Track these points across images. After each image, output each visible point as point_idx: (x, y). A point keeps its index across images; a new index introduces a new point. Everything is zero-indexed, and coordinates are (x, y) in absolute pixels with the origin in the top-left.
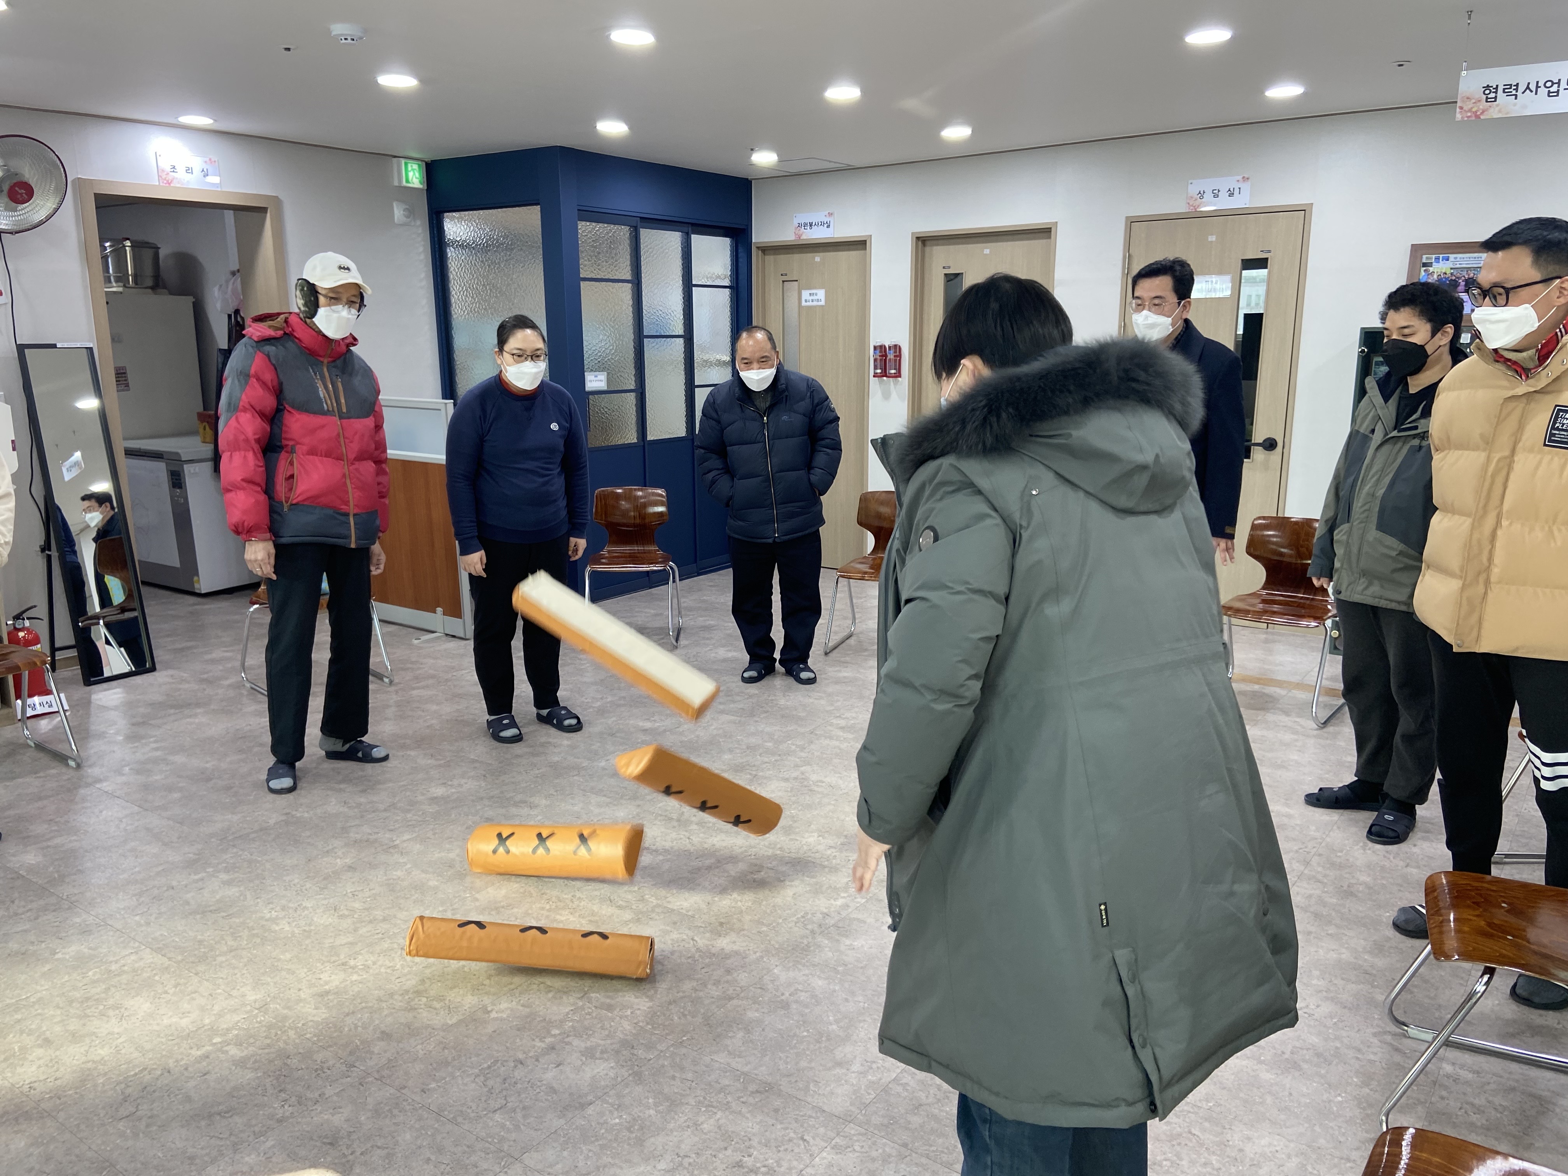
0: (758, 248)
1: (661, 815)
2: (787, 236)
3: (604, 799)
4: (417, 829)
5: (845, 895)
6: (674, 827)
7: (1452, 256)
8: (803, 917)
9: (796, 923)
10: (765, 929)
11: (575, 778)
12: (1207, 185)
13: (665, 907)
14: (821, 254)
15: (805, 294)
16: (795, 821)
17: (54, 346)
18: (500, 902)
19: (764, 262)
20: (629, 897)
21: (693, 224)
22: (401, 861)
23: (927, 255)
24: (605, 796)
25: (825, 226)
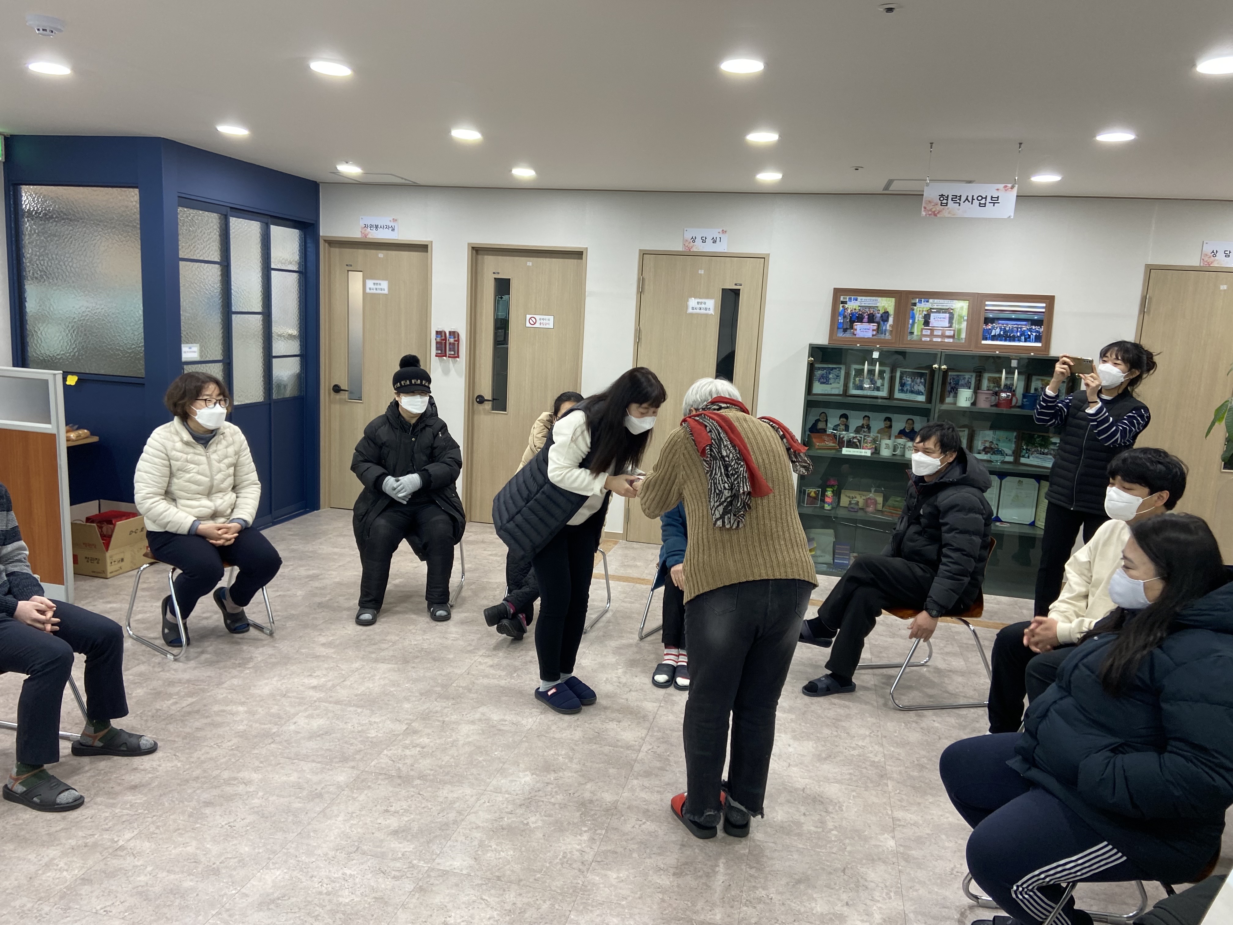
0: (325, 241)
1: (381, 774)
2: (355, 233)
3: (314, 764)
4: (135, 825)
5: (586, 829)
6: (400, 785)
7: (859, 298)
8: (564, 857)
9: (562, 864)
10: (539, 875)
11: (272, 745)
12: (698, 233)
13: (439, 870)
14: (384, 252)
15: (370, 283)
16: (504, 763)
18: (273, 893)
19: (329, 253)
20: (398, 865)
22: (139, 864)
23: (479, 261)
24: (313, 761)
25: (390, 229)
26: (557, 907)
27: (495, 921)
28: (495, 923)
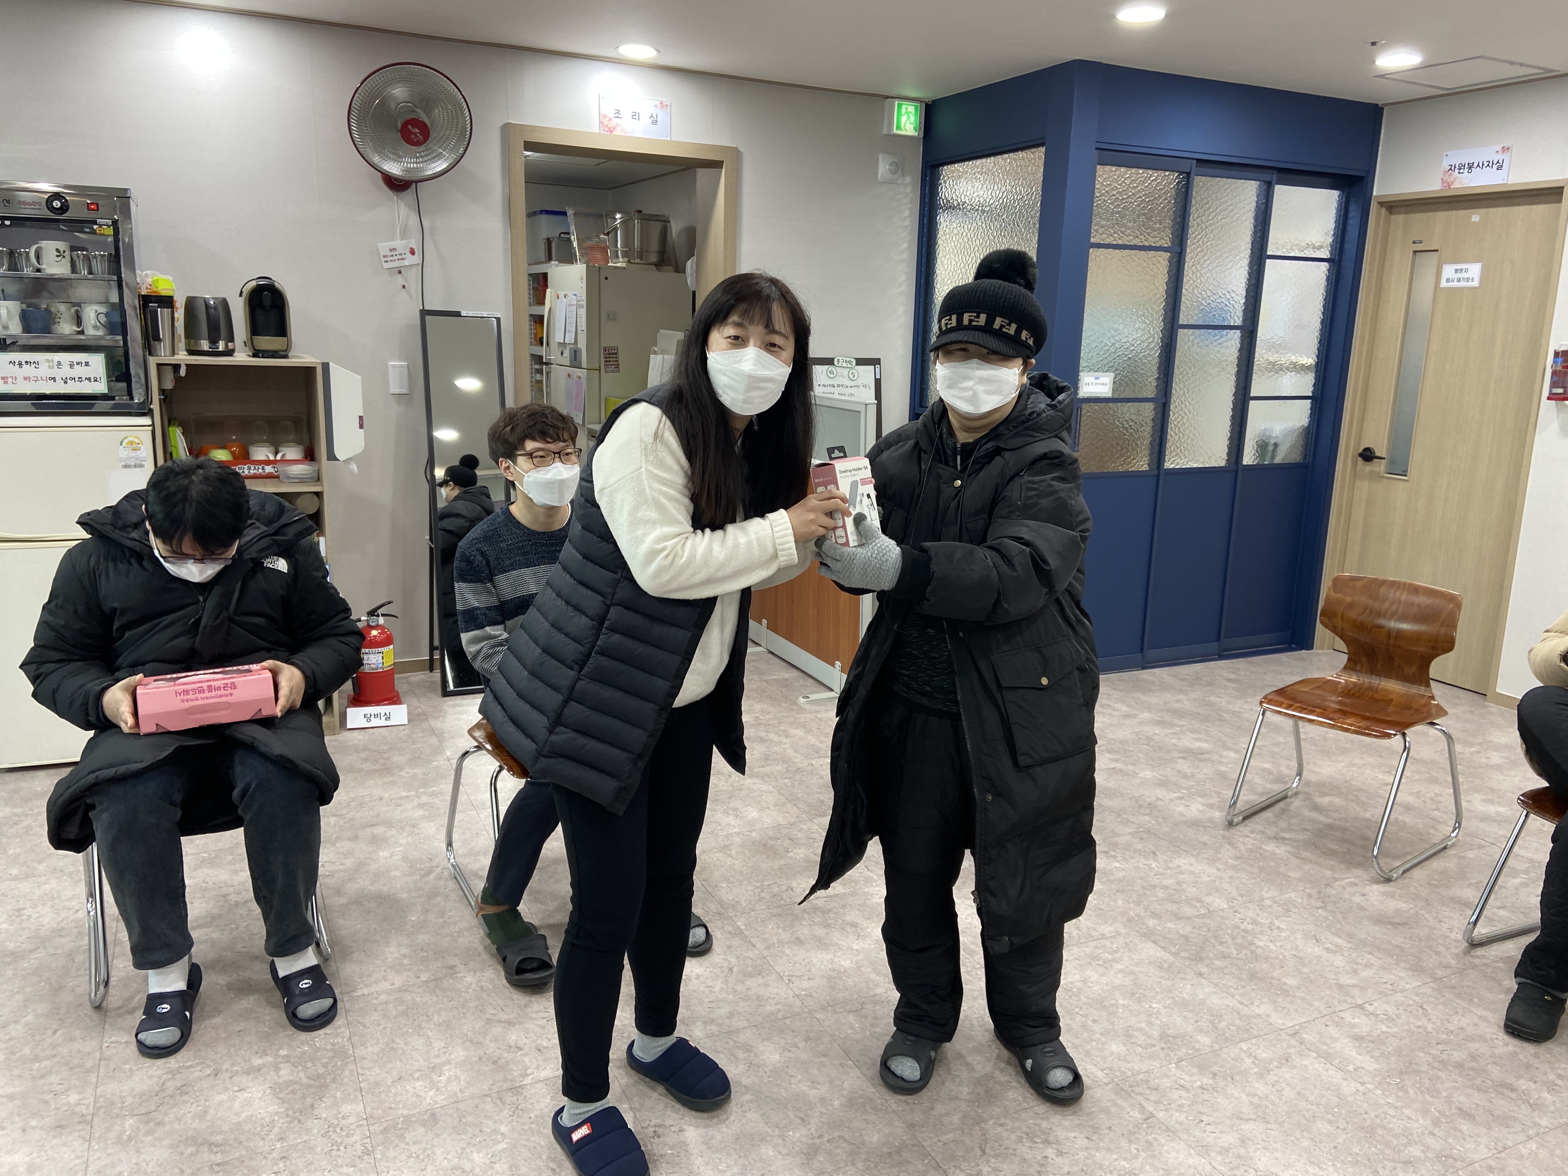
0: (1381, 204)
2: (1430, 184)
14: (1483, 210)
15: (1448, 271)
17: (457, 314)
19: (1388, 223)
21: (1280, 170)
25: (1495, 167)
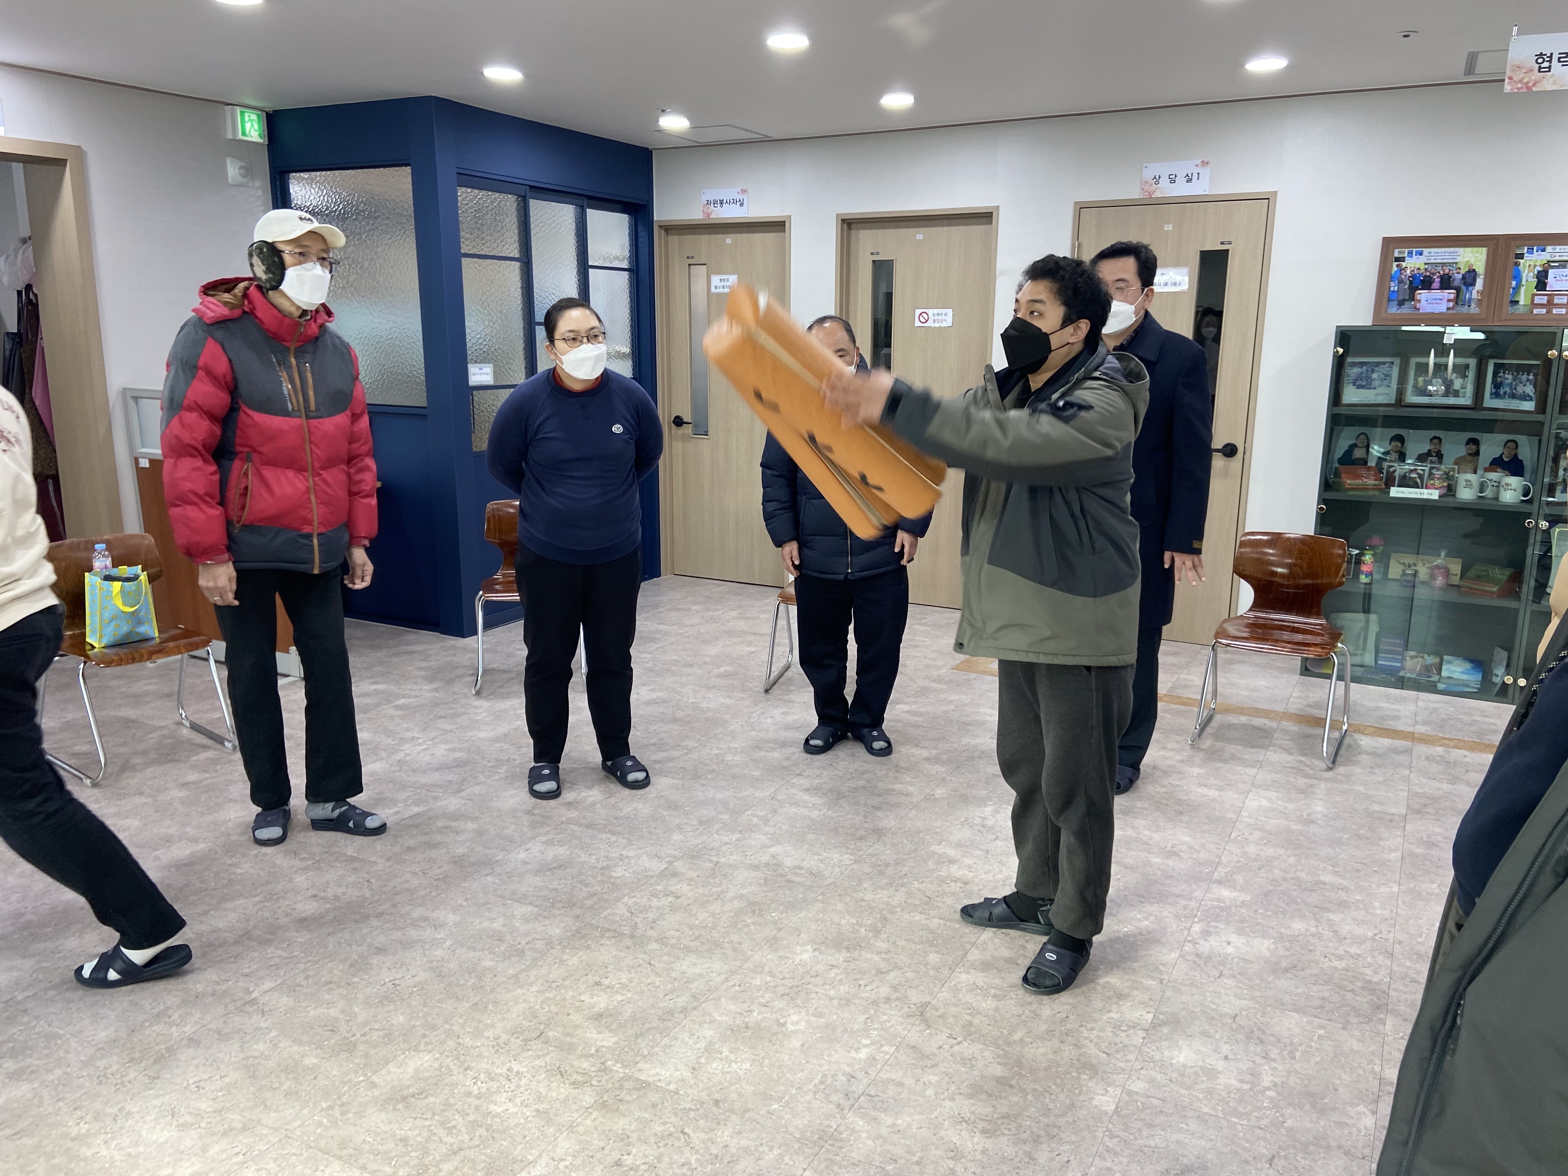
0: (660, 227)
7: (1426, 251)
8: (822, 1082)
9: (815, 1093)
10: (776, 1106)
12: (1163, 169)
13: (638, 1080)
15: (715, 280)
16: (780, 929)
18: (409, 1087)
20: (586, 1065)
21: (589, 197)
23: (853, 239)
25: (738, 204)
26: (786, 1160)
27: (689, 1169)
28: (689, 1173)
